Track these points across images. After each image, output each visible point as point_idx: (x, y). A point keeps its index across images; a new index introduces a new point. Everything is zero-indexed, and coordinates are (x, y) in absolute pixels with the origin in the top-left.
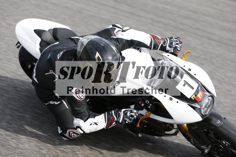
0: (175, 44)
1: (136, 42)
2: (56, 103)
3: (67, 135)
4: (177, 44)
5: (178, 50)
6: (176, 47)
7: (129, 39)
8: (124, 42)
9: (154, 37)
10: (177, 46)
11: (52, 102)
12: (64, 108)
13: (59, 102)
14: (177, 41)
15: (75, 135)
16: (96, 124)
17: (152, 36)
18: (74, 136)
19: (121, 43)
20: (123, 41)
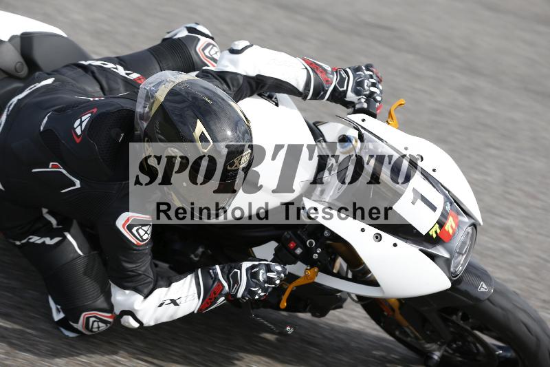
0: (370, 84)
1: (269, 82)
2: (48, 241)
3: (80, 326)
4: (374, 85)
5: (376, 101)
6: (372, 93)
7: (253, 73)
8: (241, 81)
9: (314, 67)
10: (373, 89)
11: (36, 239)
12: (72, 255)
13: (57, 239)
14: (371, 77)
15: (101, 324)
16: (174, 302)
17: (310, 64)
18: (99, 327)
19: (233, 85)
20: (238, 80)
